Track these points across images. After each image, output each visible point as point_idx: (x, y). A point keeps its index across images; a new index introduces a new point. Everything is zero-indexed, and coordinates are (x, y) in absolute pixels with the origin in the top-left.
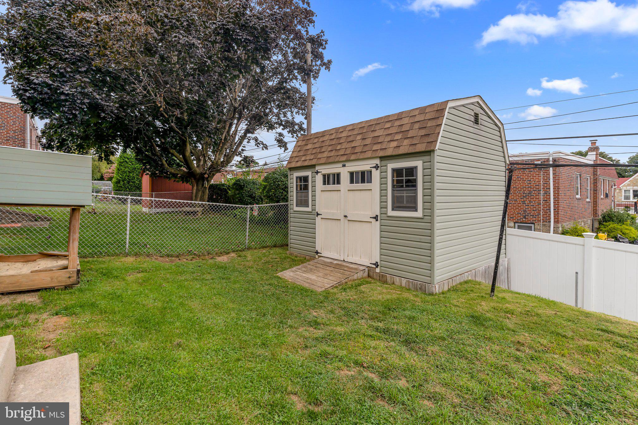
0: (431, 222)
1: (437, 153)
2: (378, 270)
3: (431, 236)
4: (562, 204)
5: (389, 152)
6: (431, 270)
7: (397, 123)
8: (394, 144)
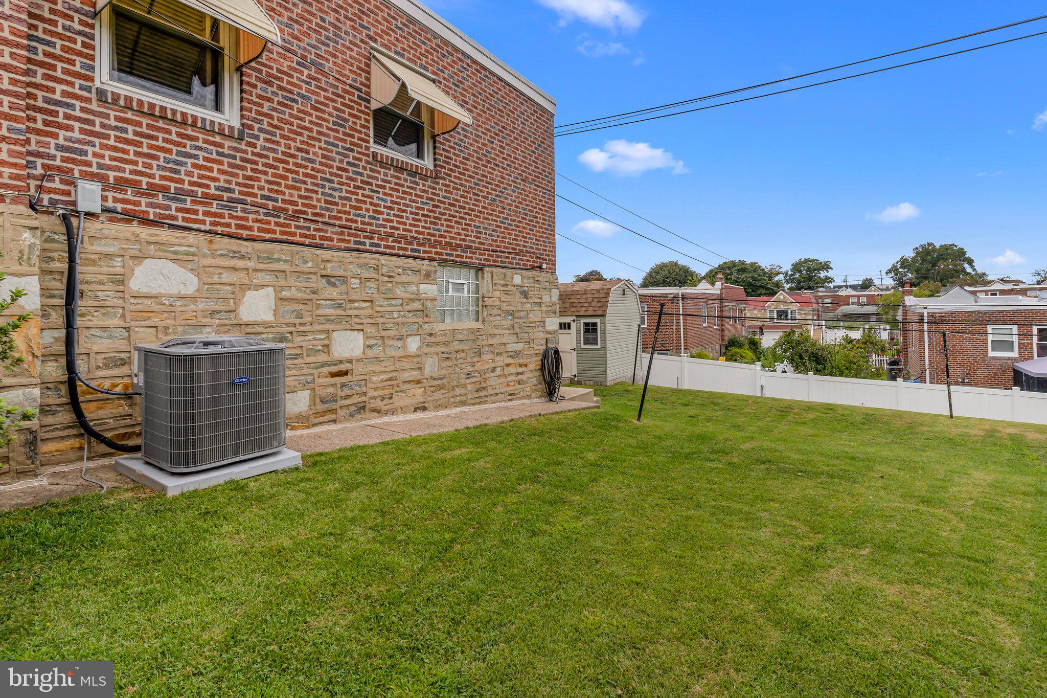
0: (605, 350)
1: (607, 315)
2: (576, 379)
3: (605, 357)
4: (689, 333)
5: (582, 313)
6: (606, 374)
7: (584, 296)
8: (584, 309)
